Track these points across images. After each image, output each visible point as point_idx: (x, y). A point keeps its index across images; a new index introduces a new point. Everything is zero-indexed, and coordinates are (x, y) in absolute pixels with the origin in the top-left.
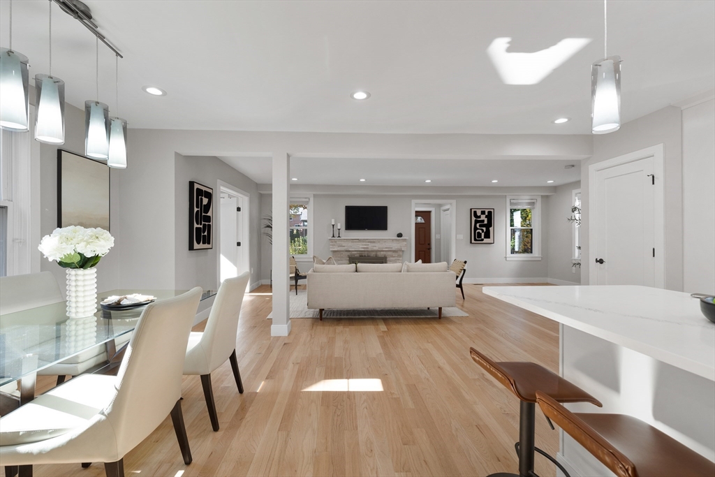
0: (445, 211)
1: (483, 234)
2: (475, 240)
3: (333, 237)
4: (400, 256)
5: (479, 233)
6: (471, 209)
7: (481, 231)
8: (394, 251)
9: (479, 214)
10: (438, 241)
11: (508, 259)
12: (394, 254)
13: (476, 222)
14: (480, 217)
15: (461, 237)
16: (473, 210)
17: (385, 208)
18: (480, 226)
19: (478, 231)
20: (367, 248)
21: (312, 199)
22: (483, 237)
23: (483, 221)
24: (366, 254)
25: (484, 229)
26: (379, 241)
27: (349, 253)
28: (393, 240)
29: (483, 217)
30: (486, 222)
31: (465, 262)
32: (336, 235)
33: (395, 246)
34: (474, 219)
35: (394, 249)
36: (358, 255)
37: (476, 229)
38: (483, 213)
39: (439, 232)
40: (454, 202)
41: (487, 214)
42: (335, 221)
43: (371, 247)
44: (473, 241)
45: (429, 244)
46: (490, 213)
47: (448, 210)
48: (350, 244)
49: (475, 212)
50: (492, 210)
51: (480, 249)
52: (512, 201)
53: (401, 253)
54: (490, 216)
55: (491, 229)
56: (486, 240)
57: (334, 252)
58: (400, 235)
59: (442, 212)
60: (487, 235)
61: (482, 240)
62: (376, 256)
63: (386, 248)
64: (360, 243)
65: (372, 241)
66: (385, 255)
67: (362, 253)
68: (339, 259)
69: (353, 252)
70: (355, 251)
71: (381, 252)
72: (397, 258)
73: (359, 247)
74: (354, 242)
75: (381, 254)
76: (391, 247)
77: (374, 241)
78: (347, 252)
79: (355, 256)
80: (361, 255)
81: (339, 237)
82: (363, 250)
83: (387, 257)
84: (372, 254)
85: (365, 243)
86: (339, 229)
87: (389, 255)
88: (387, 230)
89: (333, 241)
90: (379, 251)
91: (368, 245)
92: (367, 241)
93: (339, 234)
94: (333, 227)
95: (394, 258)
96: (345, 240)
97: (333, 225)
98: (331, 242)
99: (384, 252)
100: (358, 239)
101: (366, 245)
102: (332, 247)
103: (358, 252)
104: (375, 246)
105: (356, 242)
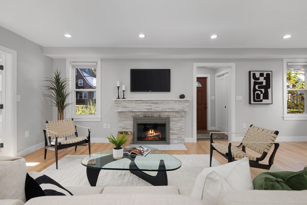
0: (219, 76)
1: (262, 95)
2: (254, 101)
3: (118, 98)
4: (182, 116)
5: (258, 94)
6: (250, 72)
7: (259, 93)
8: (177, 112)
9: (258, 76)
10: (213, 102)
11: (285, 119)
12: (177, 115)
13: (255, 84)
14: (258, 79)
15: (240, 98)
16: (252, 73)
17: (168, 71)
18: (259, 87)
19: (257, 92)
20: (151, 109)
21: (99, 63)
22: (262, 98)
23: (262, 83)
24: (150, 115)
25: (263, 90)
26: (162, 102)
27: (134, 114)
28: (176, 101)
29: (262, 79)
30: (264, 84)
31: (277, 133)
32: (121, 96)
33: (178, 107)
34: (253, 81)
35: (176, 110)
36: (142, 116)
37: (255, 90)
38: (262, 75)
39: (213, 94)
40: (233, 65)
41: (265, 76)
42: (121, 83)
43: (154, 108)
44: (252, 102)
45: (206, 104)
46: (268, 75)
47: (223, 75)
48: (134, 105)
49: (254, 74)
50: (270, 73)
51: (258, 110)
52: (289, 64)
53: (183, 114)
54: (268, 78)
55: (269, 90)
56: (265, 101)
57: (120, 112)
58: (182, 97)
59: (216, 77)
60: (266, 97)
61: (261, 101)
62: (160, 117)
63: (169, 109)
64: (144, 105)
65: (155, 102)
66: (168, 115)
67: (146, 114)
68: (124, 119)
69: (137, 113)
70: (139, 112)
71: (165, 113)
72: (179, 119)
73: (143, 108)
74: (138, 103)
75: (164, 115)
76: (174, 108)
77: (157, 102)
78: (131, 113)
79: (140, 116)
80: (145, 116)
81: (124, 98)
82: (146, 111)
83: (170, 117)
84: (156, 115)
85: (148, 104)
86: (124, 91)
87: (172, 116)
88: (170, 91)
89: (118, 102)
90: (162, 112)
91: (152, 106)
92: (150, 102)
93: (124, 96)
94: (118, 89)
95: (177, 119)
96: (130, 102)
97: (118, 87)
98: (116, 103)
99: (168, 113)
100: (142, 100)
101: (149, 106)
102: (116, 108)
103: (142, 113)
104: (159, 107)
105: (140, 103)
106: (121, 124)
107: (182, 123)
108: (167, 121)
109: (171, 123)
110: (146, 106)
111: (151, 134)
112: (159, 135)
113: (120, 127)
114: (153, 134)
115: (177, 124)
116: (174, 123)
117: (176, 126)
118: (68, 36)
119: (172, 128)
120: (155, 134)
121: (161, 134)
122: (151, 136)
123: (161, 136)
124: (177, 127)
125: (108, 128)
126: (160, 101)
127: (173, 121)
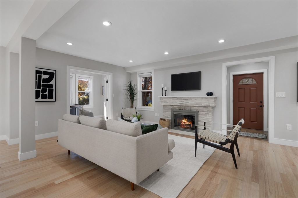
4: (209, 111)
8: (205, 107)
12: (204, 109)
15: (283, 94)
20: (183, 104)
24: (183, 108)
26: (191, 98)
27: (172, 107)
28: (202, 98)
32: (164, 95)
33: (204, 103)
35: (203, 105)
36: (178, 109)
40: (272, 58)
42: (164, 85)
43: (186, 103)
45: (262, 102)
48: (171, 101)
53: (211, 109)
57: (164, 105)
58: (210, 94)
62: (190, 110)
63: (197, 104)
64: (178, 100)
65: (186, 98)
66: (197, 110)
67: (180, 108)
68: (166, 110)
69: (174, 107)
70: (176, 106)
71: (194, 107)
72: (207, 113)
73: (177, 103)
74: (174, 99)
75: (194, 109)
76: (201, 103)
77: (188, 98)
78: (171, 106)
79: (176, 109)
80: (180, 109)
81: (166, 96)
82: (180, 105)
83: (199, 111)
84: (188, 109)
85: (181, 100)
86: (166, 91)
87: (200, 110)
88: (200, 90)
89: (161, 98)
90: (192, 106)
91: (183, 101)
92: (183, 98)
93: (166, 94)
94: (163, 89)
95: (205, 113)
96: (168, 98)
97: (163, 88)
98: (161, 99)
99: (197, 108)
100: (177, 97)
101: (182, 101)
102: (160, 102)
103: (178, 107)
104: (188, 103)
105: (175, 99)
106: (164, 114)
107: (209, 117)
108: (196, 114)
109: (200, 116)
110: (179, 101)
111: (184, 123)
112: (191, 124)
113: (164, 116)
114: (186, 123)
115: (205, 118)
116: (202, 116)
117: (203, 119)
118: (131, 61)
119: (200, 120)
120: (187, 123)
121: (192, 124)
122: (184, 124)
123: (192, 125)
124: (205, 120)
125: (158, 116)
126: (190, 98)
127: (202, 115)
